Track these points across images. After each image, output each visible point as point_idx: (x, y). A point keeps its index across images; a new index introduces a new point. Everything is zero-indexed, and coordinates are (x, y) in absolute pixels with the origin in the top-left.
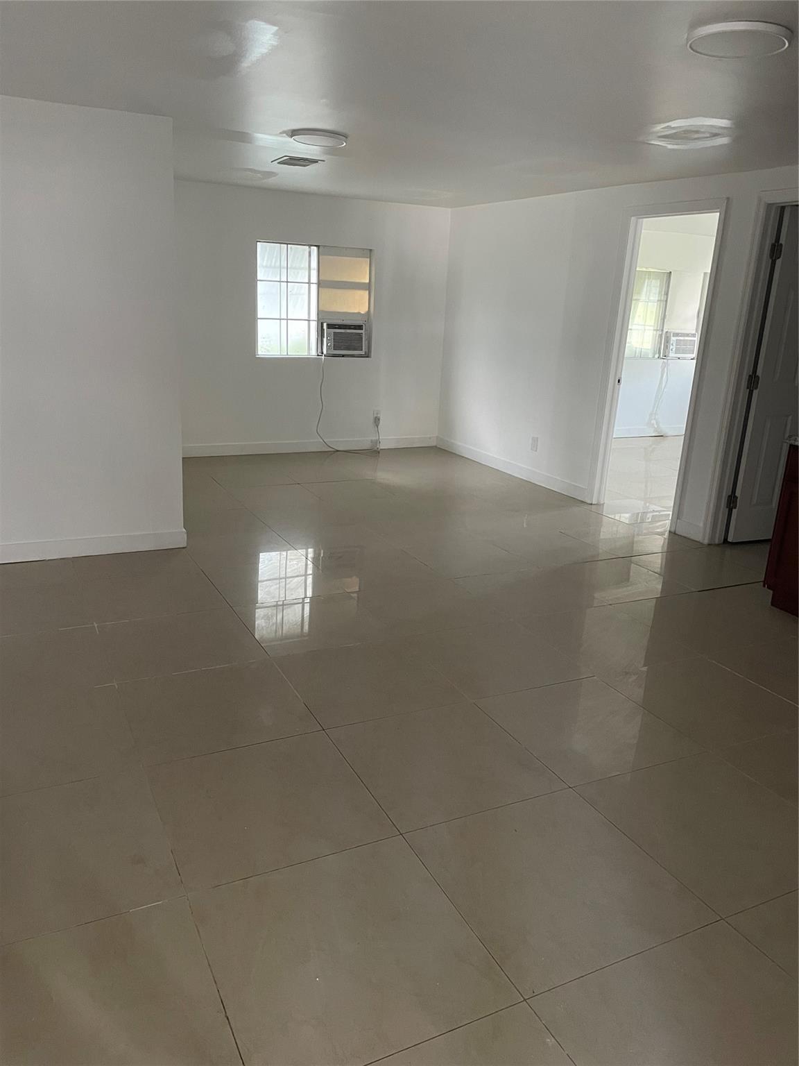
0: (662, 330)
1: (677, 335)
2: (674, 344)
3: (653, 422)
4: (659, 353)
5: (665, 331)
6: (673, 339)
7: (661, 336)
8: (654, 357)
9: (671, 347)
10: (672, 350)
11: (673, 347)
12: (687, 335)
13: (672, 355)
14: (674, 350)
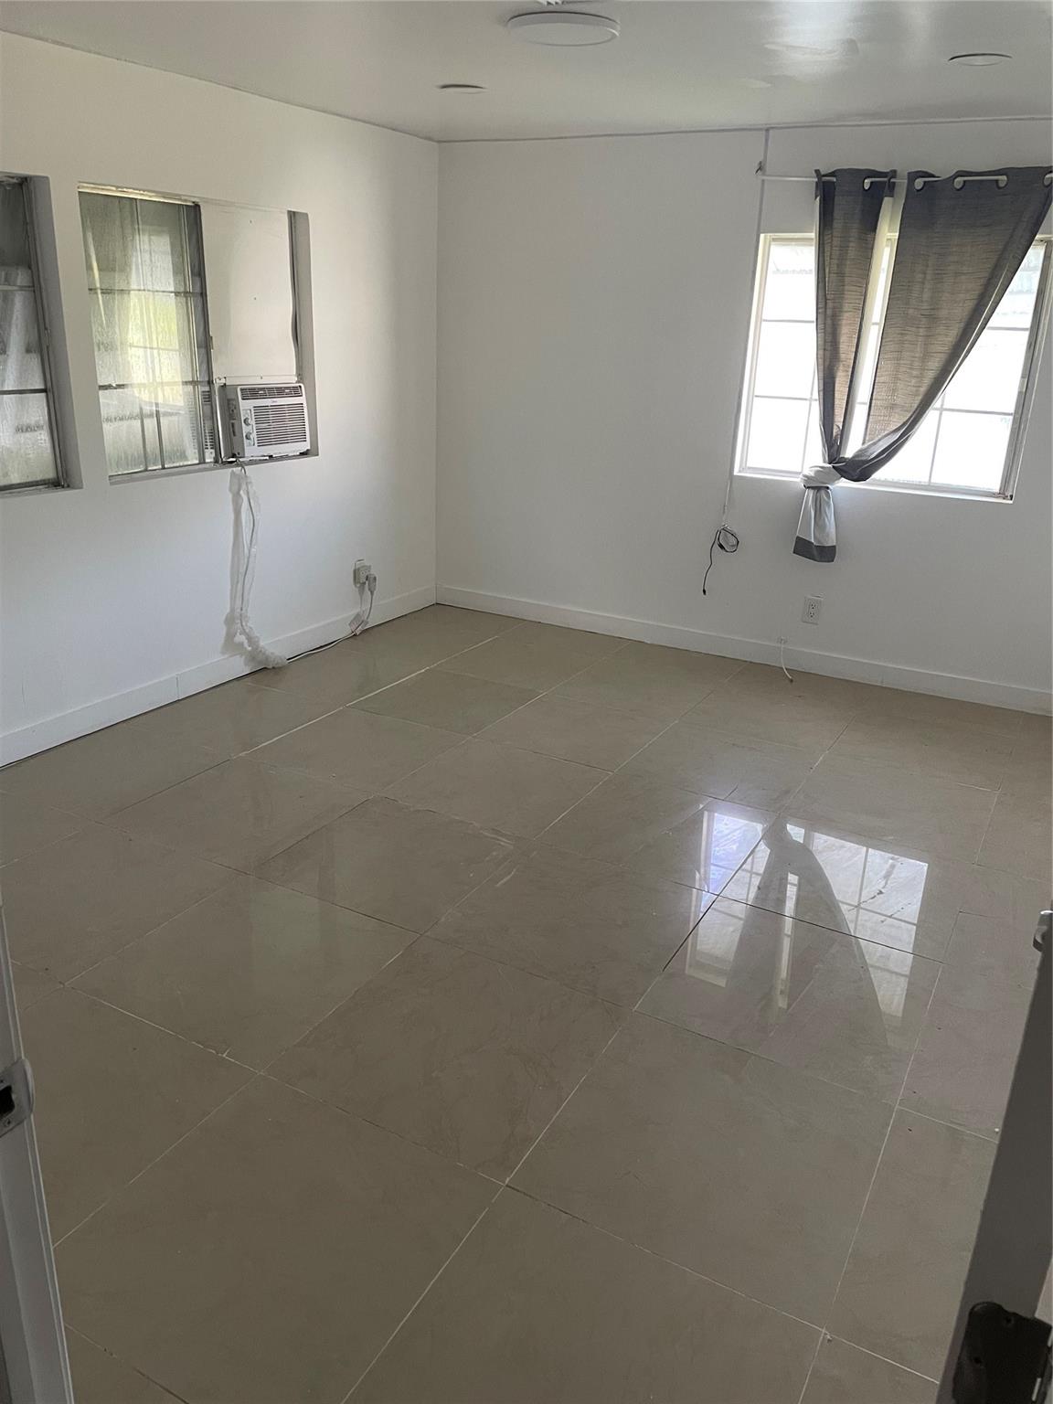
0: (210, 383)
1: (252, 393)
2: (252, 421)
3: (241, 638)
4: (216, 446)
5: (218, 383)
6: (246, 407)
7: (208, 397)
8: (202, 461)
9: (245, 429)
10: (248, 438)
11: (250, 429)
12: (280, 392)
13: (251, 450)
14: (254, 436)
